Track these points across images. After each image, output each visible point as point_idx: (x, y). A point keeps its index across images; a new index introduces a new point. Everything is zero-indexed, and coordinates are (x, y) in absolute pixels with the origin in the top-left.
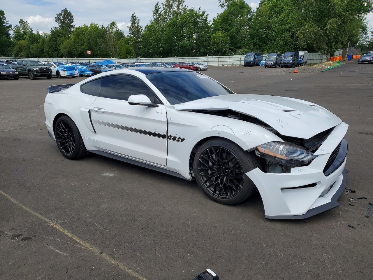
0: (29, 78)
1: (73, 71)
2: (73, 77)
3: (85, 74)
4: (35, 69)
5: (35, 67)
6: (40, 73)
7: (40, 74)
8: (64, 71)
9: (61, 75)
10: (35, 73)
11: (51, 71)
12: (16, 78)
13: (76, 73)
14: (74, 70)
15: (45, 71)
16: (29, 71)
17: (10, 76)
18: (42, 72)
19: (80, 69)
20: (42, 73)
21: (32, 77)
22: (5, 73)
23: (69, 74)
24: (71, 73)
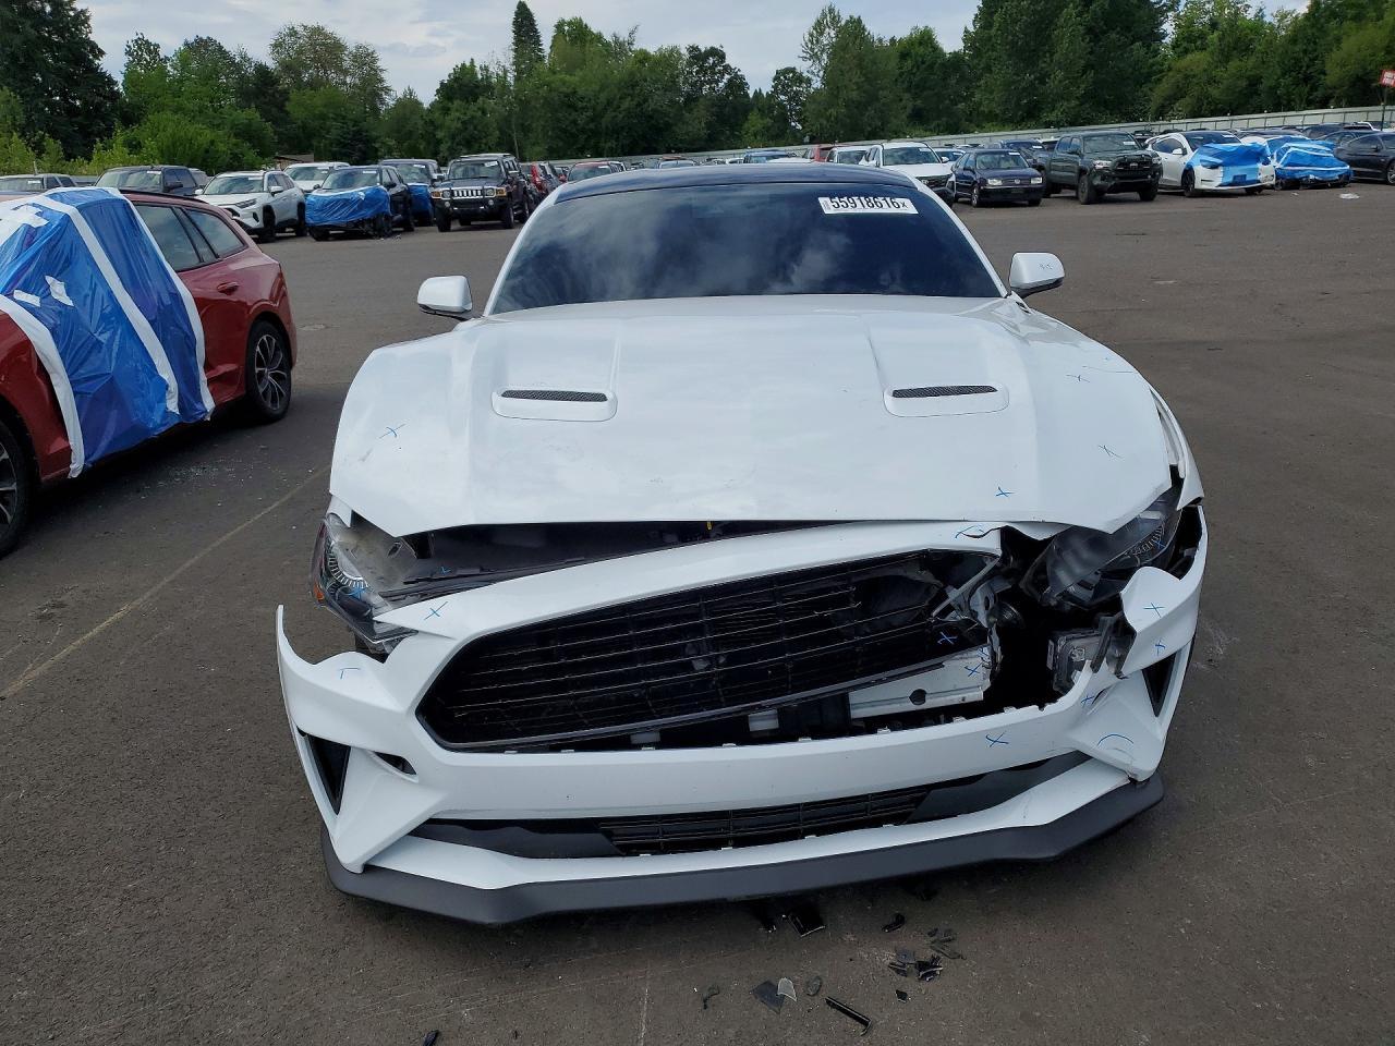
0: (1076, 198)
1: (1252, 166)
2: (1251, 192)
3: (1312, 177)
4: (1100, 164)
5: (1100, 159)
6: (1114, 178)
7: (1113, 183)
8: (1214, 166)
9: (1199, 185)
10: (1097, 182)
11: (1157, 170)
12: (1029, 198)
13: (1265, 173)
14: (1258, 161)
15: (1134, 169)
16: (1082, 171)
17: (1009, 193)
18: (1120, 174)
19: (1294, 153)
20: (1121, 178)
21: (1085, 195)
22: (1000, 183)
23: (1230, 180)
24: (1239, 174)
